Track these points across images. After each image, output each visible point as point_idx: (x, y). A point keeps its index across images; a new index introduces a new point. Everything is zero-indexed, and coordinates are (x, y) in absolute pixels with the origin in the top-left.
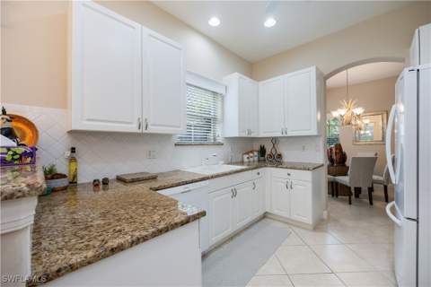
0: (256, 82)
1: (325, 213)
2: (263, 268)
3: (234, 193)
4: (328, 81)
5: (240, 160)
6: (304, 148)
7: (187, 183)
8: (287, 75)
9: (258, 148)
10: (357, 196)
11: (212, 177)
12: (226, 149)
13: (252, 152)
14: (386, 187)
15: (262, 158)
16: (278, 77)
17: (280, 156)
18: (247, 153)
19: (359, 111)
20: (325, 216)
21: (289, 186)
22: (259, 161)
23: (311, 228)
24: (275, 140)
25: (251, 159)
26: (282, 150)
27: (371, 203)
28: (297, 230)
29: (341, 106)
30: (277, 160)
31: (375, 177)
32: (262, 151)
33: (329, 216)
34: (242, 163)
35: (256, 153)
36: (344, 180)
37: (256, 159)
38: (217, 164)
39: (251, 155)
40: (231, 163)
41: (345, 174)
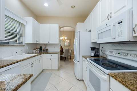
0: (39, 24)
1: (60, 65)
2: (46, 88)
3: (32, 65)
4: (61, 29)
5: (32, 52)
6: (55, 47)
7: (8, 65)
8: (50, 24)
9: (39, 47)
10: (65, 59)
11: (23, 60)
12: (26, 48)
13: (37, 49)
14: (70, 56)
15: (41, 51)
16: (47, 24)
17: (47, 50)
18: (35, 49)
19: (66, 38)
20: (60, 66)
21: (51, 59)
22: (40, 52)
23: (57, 70)
24: (46, 45)
25: (37, 52)
26: (48, 48)
27: (68, 60)
28: (54, 72)
29: (62, 36)
30: (46, 51)
31: (69, 54)
32: (41, 48)
33: (61, 66)
34: (33, 53)
35: (38, 49)
36: (63, 55)
37: (38, 51)
38: (22, 54)
39: (37, 50)
40: (29, 54)
41: (63, 54)
